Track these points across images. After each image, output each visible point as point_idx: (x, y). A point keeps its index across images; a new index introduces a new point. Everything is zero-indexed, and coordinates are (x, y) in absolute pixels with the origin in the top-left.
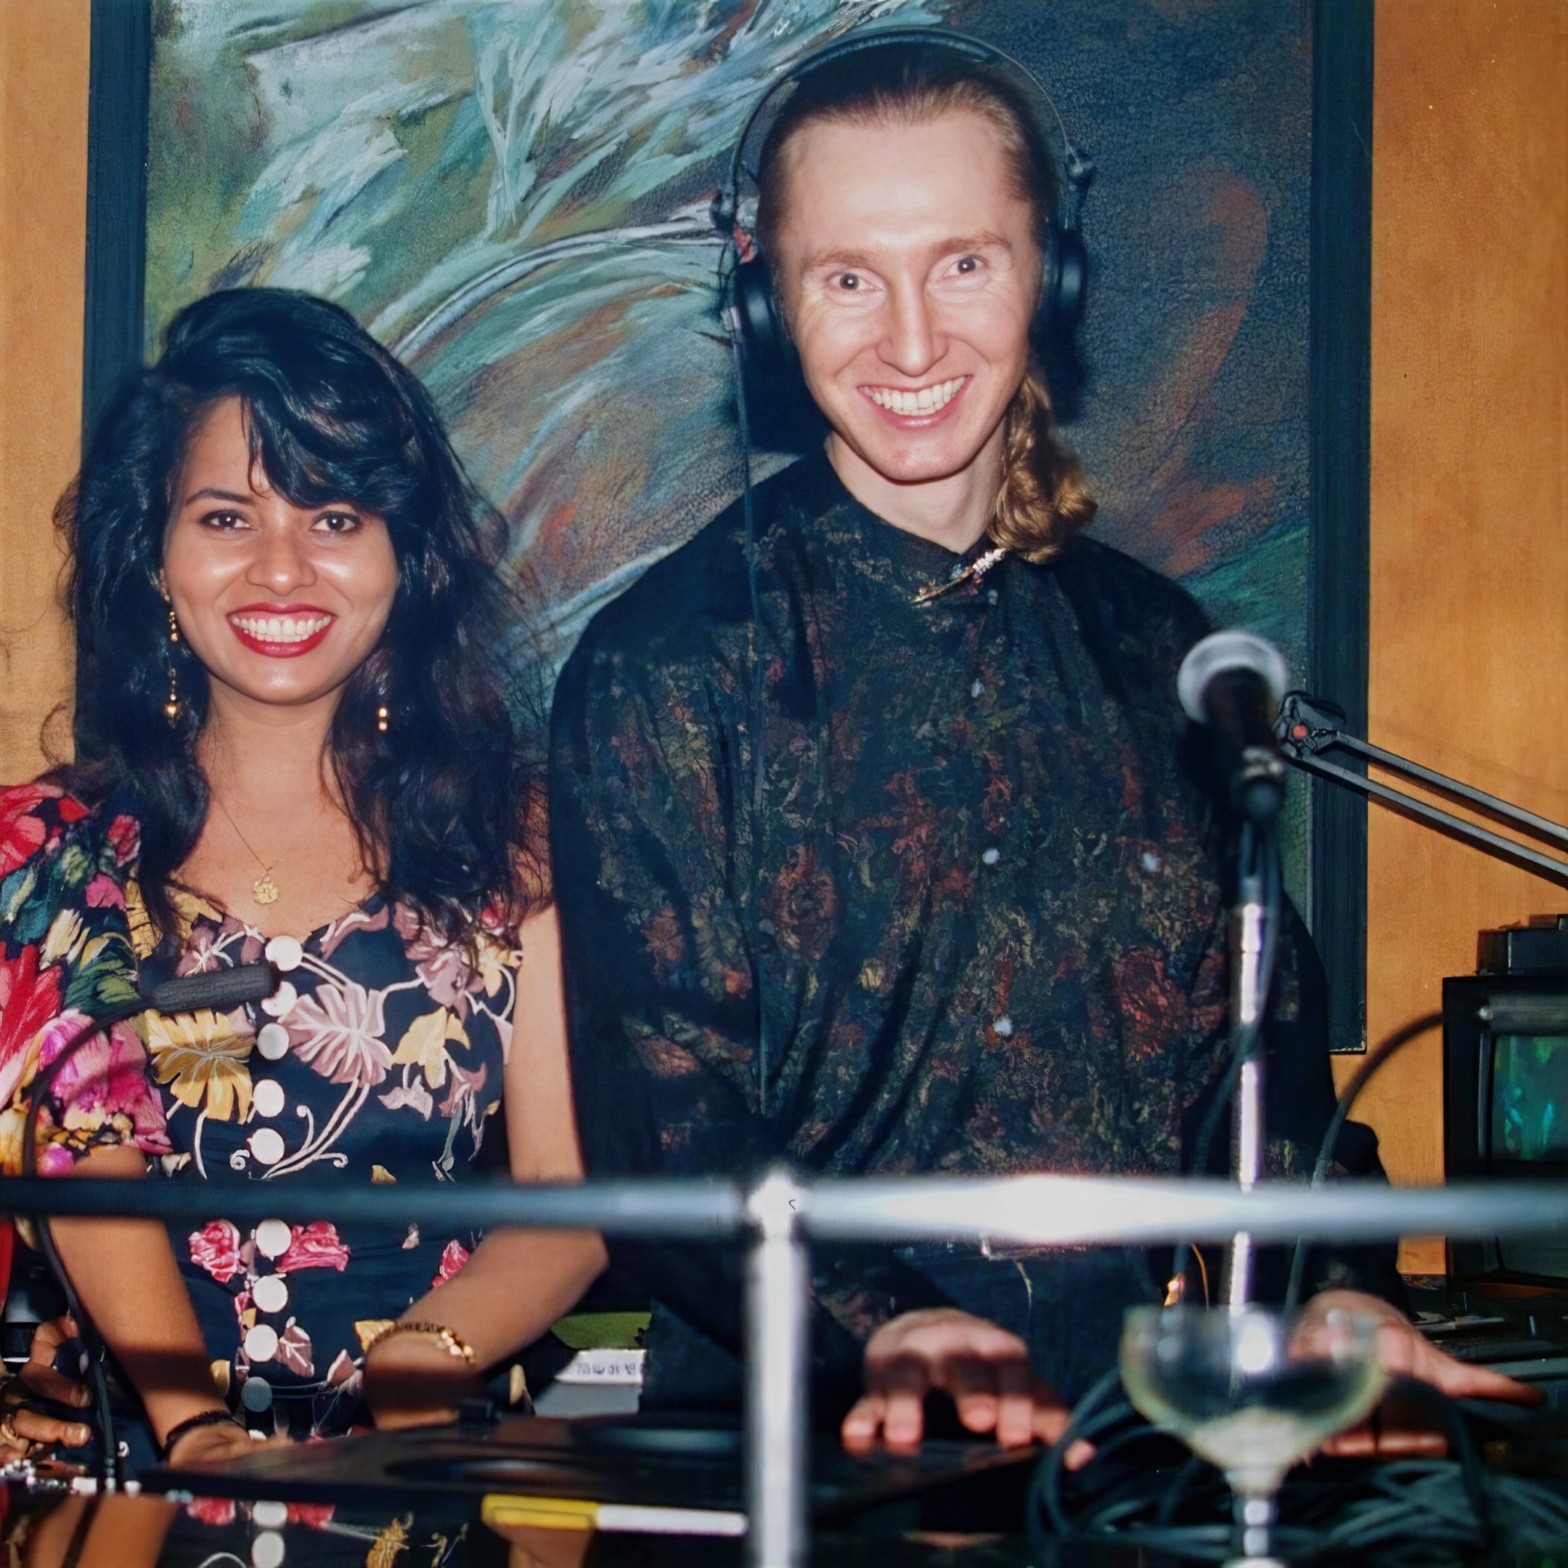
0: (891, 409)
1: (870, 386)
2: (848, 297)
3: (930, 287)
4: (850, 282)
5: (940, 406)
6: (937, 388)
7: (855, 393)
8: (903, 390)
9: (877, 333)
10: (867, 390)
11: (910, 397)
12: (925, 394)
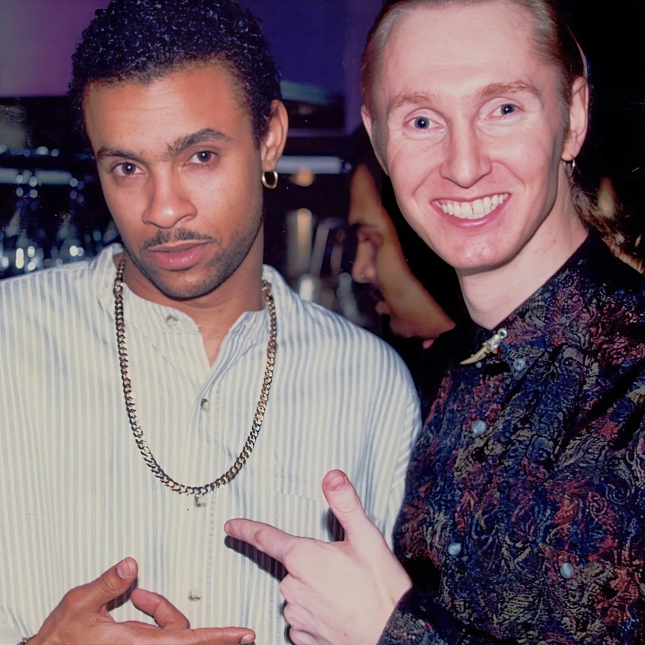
0: (453, 215)
1: (438, 200)
2: (422, 134)
3: (479, 123)
4: (423, 122)
5: (488, 212)
6: (486, 199)
7: (429, 207)
8: (461, 200)
9: (440, 159)
10: (437, 203)
11: (466, 206)
12: (477, 204)
